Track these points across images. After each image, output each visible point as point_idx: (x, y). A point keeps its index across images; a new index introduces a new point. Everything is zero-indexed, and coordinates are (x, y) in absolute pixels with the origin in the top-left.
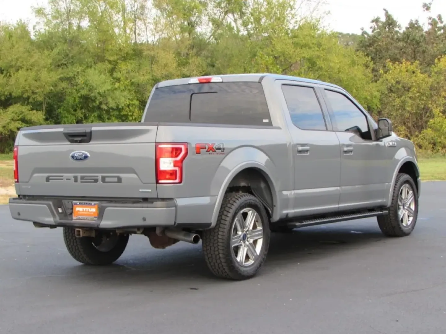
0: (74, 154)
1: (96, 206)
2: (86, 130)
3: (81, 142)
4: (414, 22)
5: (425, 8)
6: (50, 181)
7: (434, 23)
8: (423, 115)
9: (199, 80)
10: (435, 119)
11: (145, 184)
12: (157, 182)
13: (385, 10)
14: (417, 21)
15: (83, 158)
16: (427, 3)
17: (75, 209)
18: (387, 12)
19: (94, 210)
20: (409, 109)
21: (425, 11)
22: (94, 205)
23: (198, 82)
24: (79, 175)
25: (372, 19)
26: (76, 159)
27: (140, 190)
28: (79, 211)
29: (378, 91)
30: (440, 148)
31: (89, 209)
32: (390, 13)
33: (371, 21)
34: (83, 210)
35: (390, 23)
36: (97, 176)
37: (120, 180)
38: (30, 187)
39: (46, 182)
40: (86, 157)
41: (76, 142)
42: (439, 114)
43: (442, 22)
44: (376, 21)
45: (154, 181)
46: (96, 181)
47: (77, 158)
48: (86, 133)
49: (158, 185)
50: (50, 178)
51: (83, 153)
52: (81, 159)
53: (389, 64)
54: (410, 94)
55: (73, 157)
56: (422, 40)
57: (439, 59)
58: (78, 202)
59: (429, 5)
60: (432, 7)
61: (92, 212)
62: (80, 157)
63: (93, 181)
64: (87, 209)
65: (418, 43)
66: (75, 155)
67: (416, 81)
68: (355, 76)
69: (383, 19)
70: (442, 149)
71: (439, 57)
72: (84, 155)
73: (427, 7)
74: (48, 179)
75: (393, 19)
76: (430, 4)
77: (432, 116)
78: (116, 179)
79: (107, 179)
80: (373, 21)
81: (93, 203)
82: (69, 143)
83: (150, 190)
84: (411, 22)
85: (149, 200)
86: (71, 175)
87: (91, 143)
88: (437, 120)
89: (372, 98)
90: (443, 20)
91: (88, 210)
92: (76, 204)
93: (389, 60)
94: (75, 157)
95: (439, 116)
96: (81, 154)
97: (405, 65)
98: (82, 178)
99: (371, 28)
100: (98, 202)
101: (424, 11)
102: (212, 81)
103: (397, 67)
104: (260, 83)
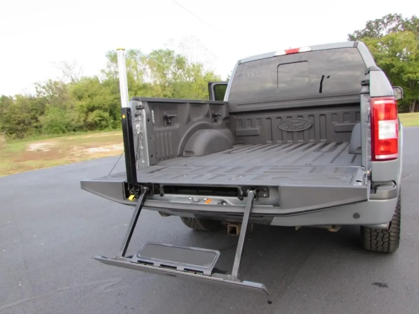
9: (286, 51)
12: (373, 159)
23: (284, 53)
49: (373, 162)
102: (301, 51)
104: (356, 47)
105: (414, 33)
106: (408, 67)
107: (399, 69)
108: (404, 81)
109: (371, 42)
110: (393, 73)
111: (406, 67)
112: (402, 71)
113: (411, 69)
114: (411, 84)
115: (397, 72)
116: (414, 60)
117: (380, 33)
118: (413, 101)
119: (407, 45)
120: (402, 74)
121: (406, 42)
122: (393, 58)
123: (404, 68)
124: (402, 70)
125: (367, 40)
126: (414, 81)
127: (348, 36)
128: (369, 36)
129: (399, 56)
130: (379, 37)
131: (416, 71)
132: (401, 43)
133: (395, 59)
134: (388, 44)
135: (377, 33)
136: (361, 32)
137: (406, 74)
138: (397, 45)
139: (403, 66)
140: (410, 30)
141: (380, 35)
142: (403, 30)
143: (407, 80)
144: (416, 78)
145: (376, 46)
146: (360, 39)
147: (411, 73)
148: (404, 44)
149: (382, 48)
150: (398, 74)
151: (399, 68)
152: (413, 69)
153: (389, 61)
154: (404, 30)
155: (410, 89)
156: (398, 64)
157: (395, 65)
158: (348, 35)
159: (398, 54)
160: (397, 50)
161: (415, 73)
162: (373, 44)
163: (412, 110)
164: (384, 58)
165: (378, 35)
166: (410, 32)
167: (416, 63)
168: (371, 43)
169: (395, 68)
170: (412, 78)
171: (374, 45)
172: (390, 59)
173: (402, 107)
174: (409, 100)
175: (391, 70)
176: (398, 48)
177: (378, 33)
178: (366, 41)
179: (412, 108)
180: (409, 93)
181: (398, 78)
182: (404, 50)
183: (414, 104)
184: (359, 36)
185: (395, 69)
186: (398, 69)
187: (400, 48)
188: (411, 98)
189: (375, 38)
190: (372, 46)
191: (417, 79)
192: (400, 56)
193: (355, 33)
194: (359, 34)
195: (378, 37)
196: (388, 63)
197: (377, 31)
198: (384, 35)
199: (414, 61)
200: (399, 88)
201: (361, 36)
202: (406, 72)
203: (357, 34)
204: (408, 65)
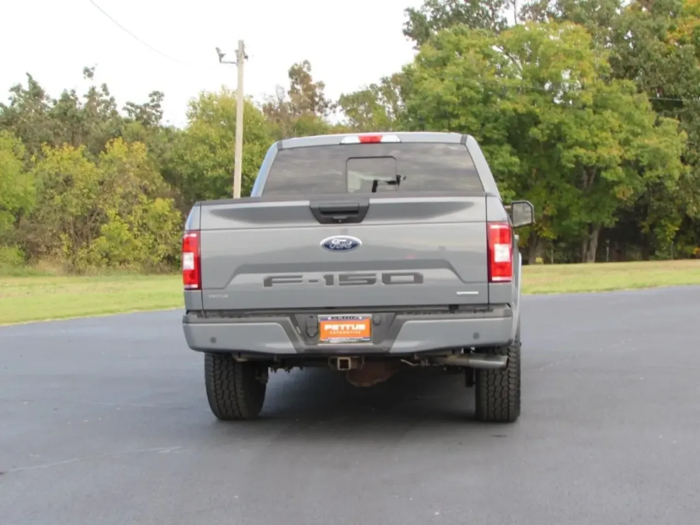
0: (331, 240)
1: (368, 322)
2: (359, 204)
3: (344, 221)
4: (69, 93)
5: (87, 73)
6: (274, 284)
7: (92, 94)
8: (88, 219)
9: (360, 138)
10: (110, 223)
11: (468, 284)
12: (490, 280)
13: (28, 74)
14: (73, 91)
15: (349, 247)
16: (90, 67)
17: (324, 327)
18: (30, 78)
19: (362, 327)
20: (73, 210)
21: (87, 77)
22: (364, 318)
23: (358, 141)
24: (336, 275)
25: (12, 87)
26: (335, 249)
27: (459, 293)
28: (330, 330)
29: (34, 185)
30: (118, 263)
31: (353, 326)
32: (34, 79)
33: (9, 89)
34: (340, 328)
35: (36, 93)
36: (374, 275)
37: (419, 279)
38: (226, 296)
39: (264, 288)
40: (355, 245)
41: (336, 222)
42: (115, 217)
43: (107, 94)
44: (17, 89)
45: (486, 278)
46: (372, 281)
47: (337, 247)
48: (359, 207)
49: (490, 284)
50: (274, 280)
51: (348, 240)
52: (344, 248)
53: (47, 149)
54: (75, 191)
55: (327, 246)
56: (85, 117)
57: (111, 143)
58: (329, 317)
59: (91, 71)
60: (95, 73)
61: (358, 330)
62: (343, 245)
63: (366, 281)
64: (348, 326)
65: (79, 120)
66: (333, 242)
67: (82, 173)
68: (7, 163)
69: (26, 87)
70: (120, 264)
71: (111, 140)
72: (351, 243)
73: (88, 73)
74: (268, 282)
75: (39, 88)
76: (93, 69)
77: (105, 220)
78: (411, 278)
79: (393, 278)
80: (12, 90)
81: (360, 316)
82: (318, 224)
83: (477, 293)
84: (64, 92)
85: (460, 308)
86: (319, 275)
87: (363, 222)
88: (112, 225)
89: (26, 196)
90: (110, 90)
91: (350, 328)
92: (326, 319)
93: (45, 143)
94: (333, 245)
95: (115, 221)
96: (345, 241)
97: (67, 150)
98: (342, 278)
99: (10, 99)
100: (370, 315)
101: (85, 78)
102: (383, 140)
103: (57, 153)
104: (465, 145)
105: (590, 31)
106: (574, 129)
107: (552, 130)
108: (564, 167)
109: (474, 42)
110: (536, 141)
111: (570, 128)
112: (561, 138)
113: (583, 135)
114: (585, 177)
115: (546, 138)
116: (590, 107)
117: (497, 17)
118: (591, 227)
119: (571, 62)
120: (559, 146)
121: (568, 54)
122: (536, 96)
123: (564, 128)
124: (558, 136)
125: (463, 33)
126: (594, 170)
127: (407, 13)
128: (466, 22)
129: (550, 91)
130: (497, 28)
131: (596, 140)
132: (556, 54)
133: (541, 99)
134: (521, 52)
135: (490, 13)
136: (444, 6)
137: (570, 147)
138: (546, 61)
139: (561, 123)
140: (578, 20)
141: (499, 20)
142: (560, 14)
143: (573, 166)
144: (597, 161)
145: (487, 56)
146: (443, 27)
147: (582, 145)
148: (563, 58)
149: (504, 64)
150: (549, 145)
151: (552, 127)
152: (589, 136)
153: (525, 106)
154: (565, 17)
155: (580, 192)
156: (547, 116)
157: (541, 118)
158: (408, 10)
159: (547, 86)
160: (544, 74)
161: (595, 145)
162: (480, 47)
163: (591, 258)
164: (509, 94)
165: (492, 19)
166: (579, 27)
167: (597, 117)
168: (474, 46)
169: (540, 126)
170: (585, 160)
171: (483, 52)
172: (526, 99)
173: (562, 245)
174: (581, 224)
175: (530, 133)
176: (547, 68)
177: (493, 14)
178: (460, 36)
179: (588, 248)
180: (581, 203)
181: (550, 158)
182: (566, 75)
183: (595, 235)
184: (438, 17)
185: (542, 131)
186: (548, 132)
187: (553, 70)
188: (586, 218)
189: (484, 30)
190: (476, 52)
191: (601, 165)
192: (553, 92)
193: (428, 7)
194: (438, 10)
195: (494, 28)
196: (521, 109)
197: (491, 8)
198: (511, 23)
199: (591, 111)
200: (528, 204)
201: (445, 17)
202: (570, 142)
203: (432, 9)
204: (576, 123)
